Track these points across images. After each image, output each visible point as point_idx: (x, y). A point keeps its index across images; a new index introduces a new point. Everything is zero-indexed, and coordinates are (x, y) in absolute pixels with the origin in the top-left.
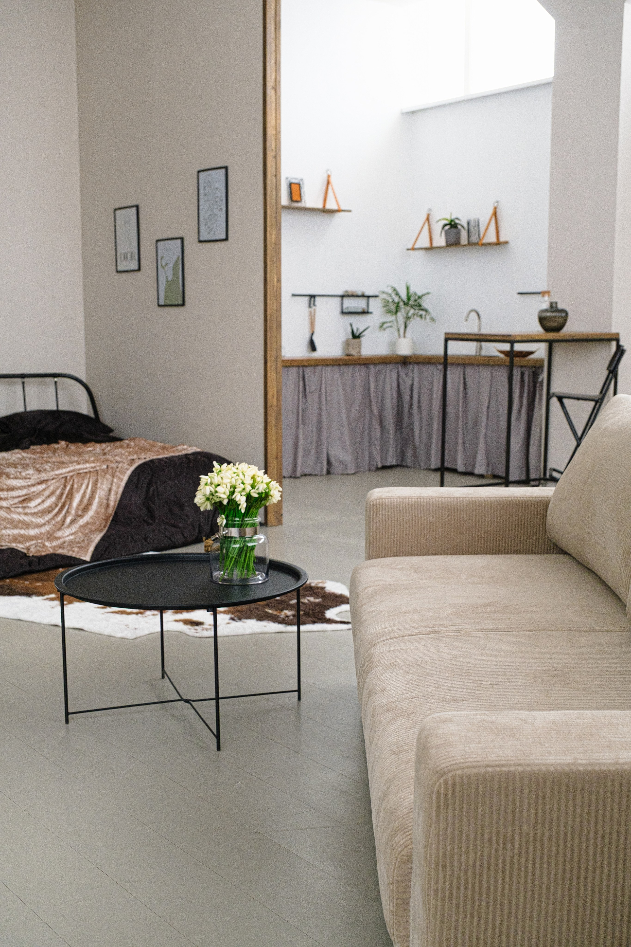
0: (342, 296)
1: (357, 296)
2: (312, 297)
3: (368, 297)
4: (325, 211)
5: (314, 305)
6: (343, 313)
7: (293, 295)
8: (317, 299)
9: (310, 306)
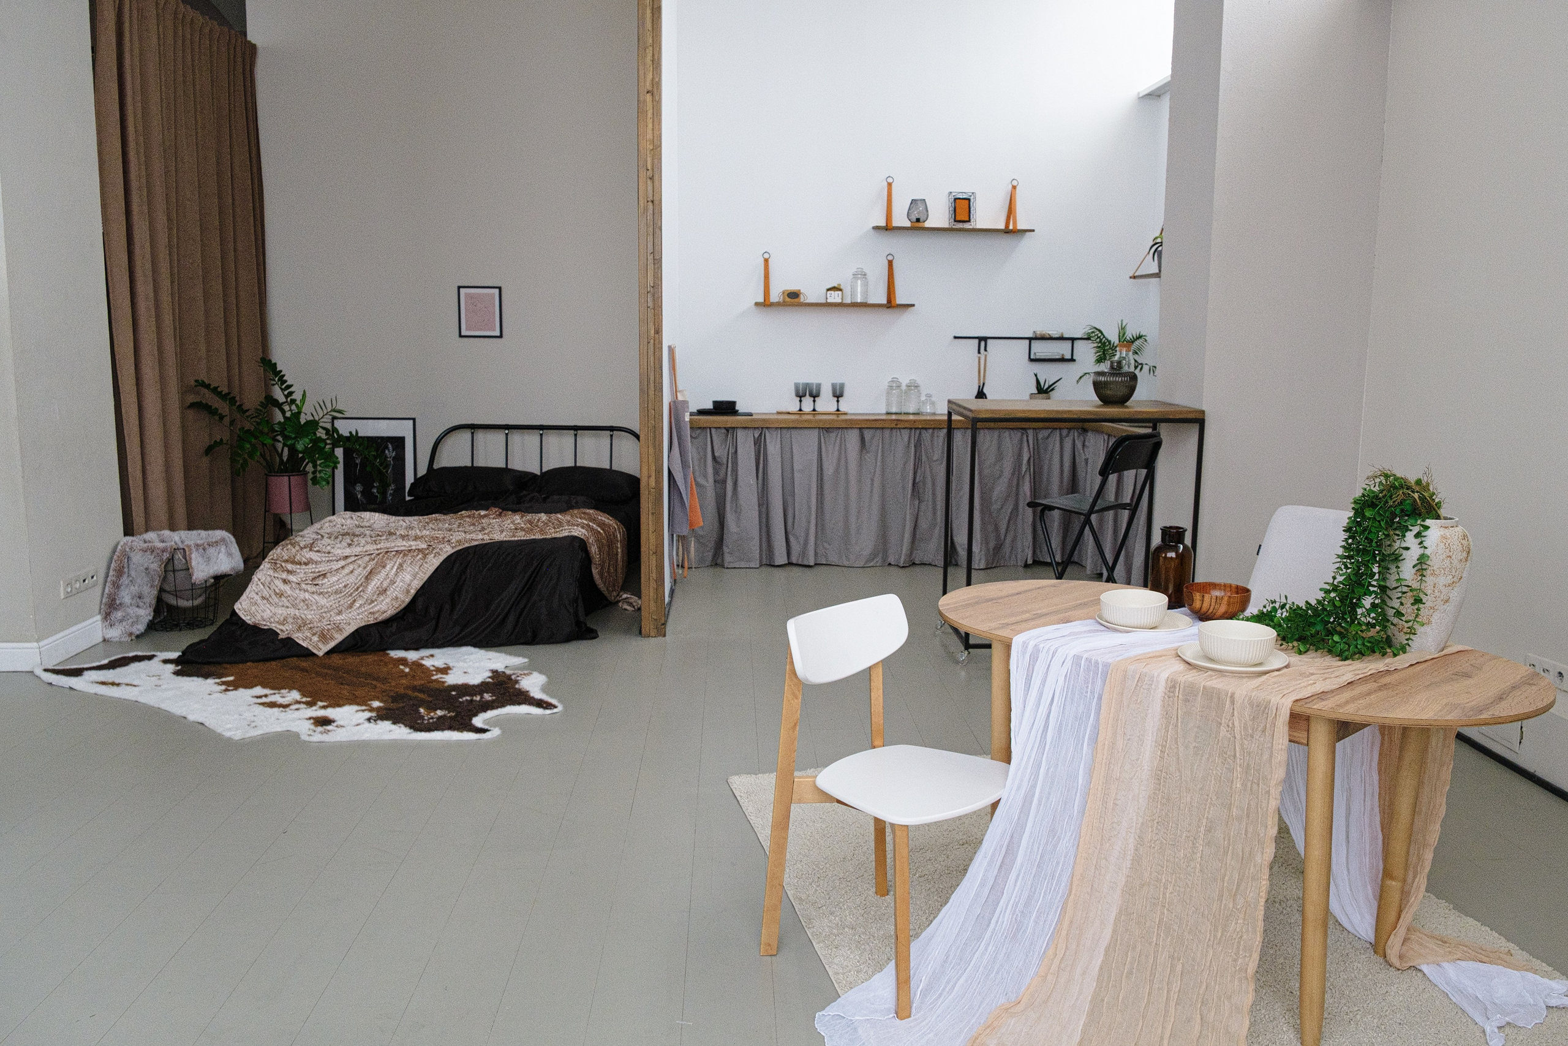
0: (1030, 339)
1: (1051, 338)
2: (983, 340)
3: (1073, 340)
4: (1007, 231)
5: (986, 350)
6: (1031, 360)
7: (955, 338)
8: (989, 341)
9: (979, 353)
